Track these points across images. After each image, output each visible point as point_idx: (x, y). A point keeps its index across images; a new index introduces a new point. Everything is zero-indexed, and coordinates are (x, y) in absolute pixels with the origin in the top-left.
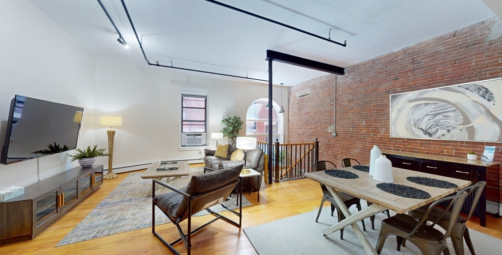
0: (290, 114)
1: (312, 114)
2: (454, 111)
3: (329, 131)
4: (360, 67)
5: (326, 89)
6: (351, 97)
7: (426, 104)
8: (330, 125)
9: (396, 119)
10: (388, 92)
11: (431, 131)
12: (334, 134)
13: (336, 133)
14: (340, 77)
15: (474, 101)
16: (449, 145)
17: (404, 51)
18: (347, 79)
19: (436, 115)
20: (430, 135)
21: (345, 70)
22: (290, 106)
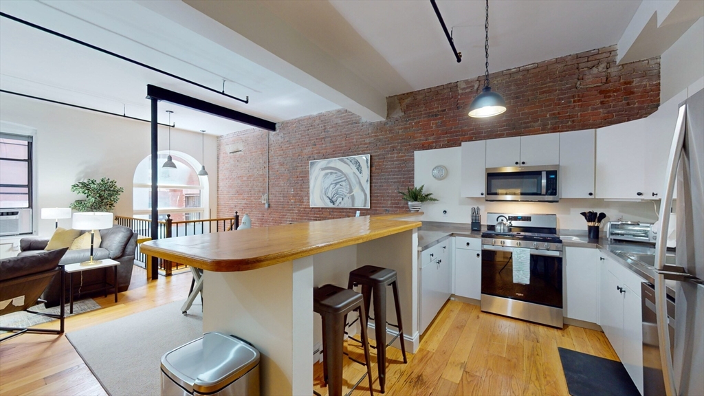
0: (220, 177)
1: (245, 179)
2: (345, 181)
3: (263, 202)
4: (289, 125)
5: (260, 146)
6: (282, 160)
7: (331, 173)
8: (264, 194)
9: (314, 187)
10: (309, 158)
11: (334, 199)
12: (266, 206)
13: (269, 205)
14: (272, 133)
15: (354, 173)
16: (343, 212)
17: (320, 116)
18: (279, 138)
19: (336, 184)
20: (333, 203)
21: (276, 126)
22: (220, 165)
